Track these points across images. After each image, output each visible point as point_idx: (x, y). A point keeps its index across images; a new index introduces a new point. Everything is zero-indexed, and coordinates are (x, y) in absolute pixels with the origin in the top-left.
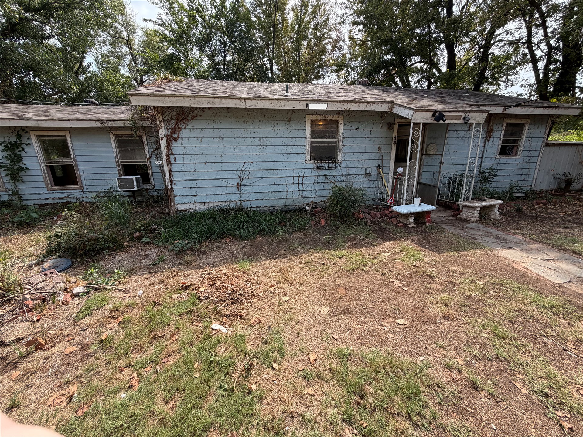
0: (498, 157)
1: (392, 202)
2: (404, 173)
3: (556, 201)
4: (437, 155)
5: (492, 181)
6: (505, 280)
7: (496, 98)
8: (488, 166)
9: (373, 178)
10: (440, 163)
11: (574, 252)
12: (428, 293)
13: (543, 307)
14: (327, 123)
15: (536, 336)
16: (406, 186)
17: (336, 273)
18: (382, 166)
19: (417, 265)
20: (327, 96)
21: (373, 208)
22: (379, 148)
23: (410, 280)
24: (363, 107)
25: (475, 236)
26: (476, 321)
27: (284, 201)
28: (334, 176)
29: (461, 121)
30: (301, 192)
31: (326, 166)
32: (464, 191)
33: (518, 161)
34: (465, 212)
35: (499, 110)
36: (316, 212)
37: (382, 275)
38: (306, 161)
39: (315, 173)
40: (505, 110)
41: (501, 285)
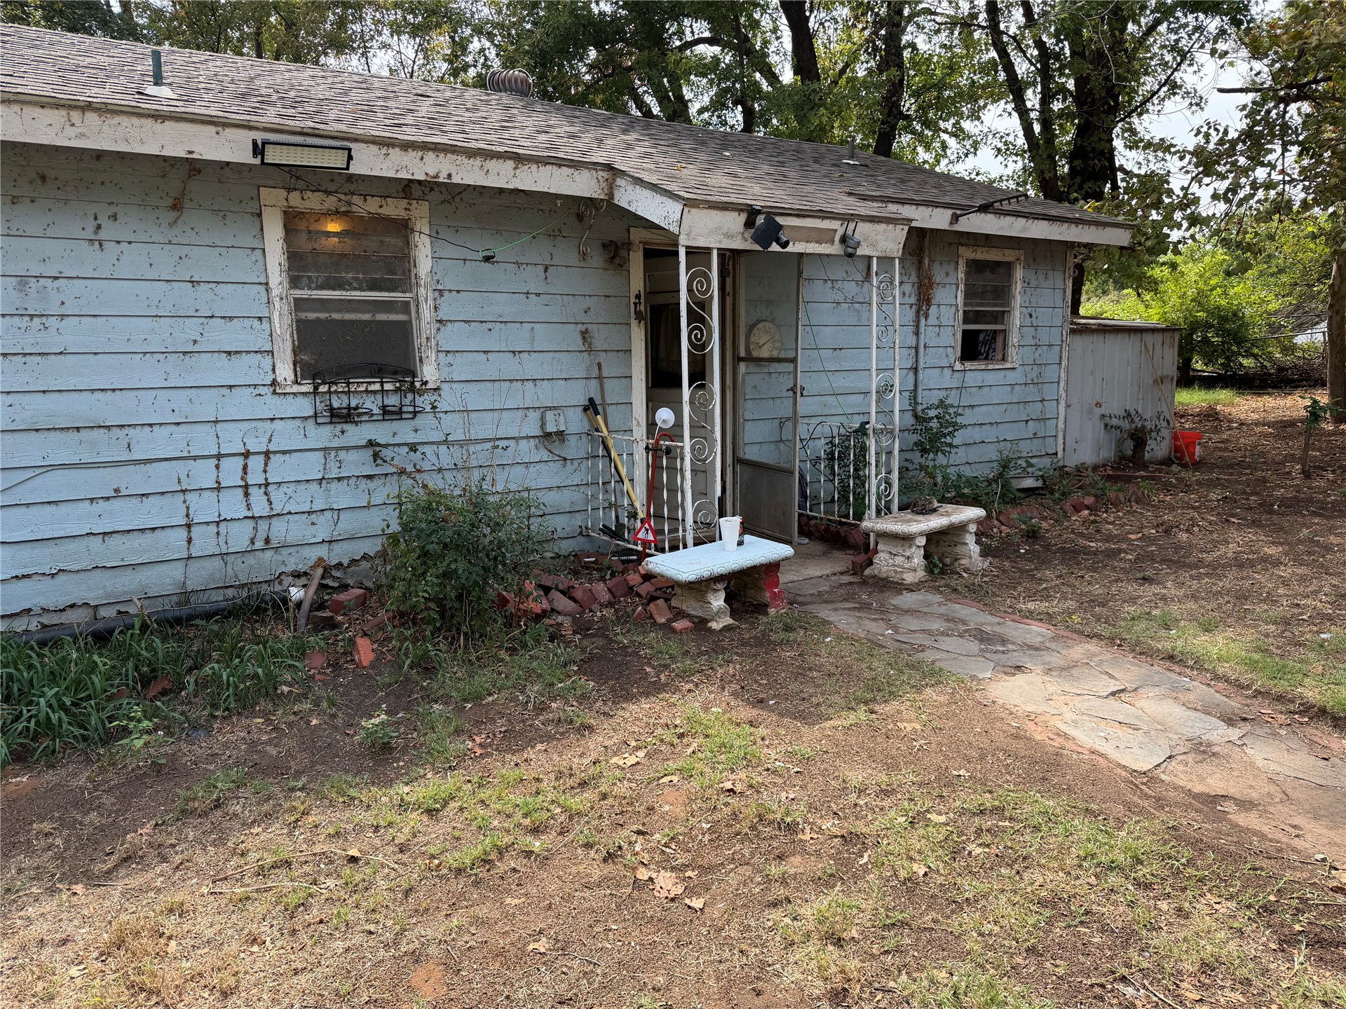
0: (958, 366)
1: (651, 537)
2: (679, 424)
3: (1118, 497)
4: (780, 360)
5: (951, 445)
6: (1008, 792)
7: (931, 181)
8: (934, 398)
9: (575, 448)
10: (793, 390)
11: (1171, 658)
12: (775, 904)
13: (1111, 869)
14: (362, 227)
15: (1103, 986)
16: (688, 474)
17: (407, 893)
18: (604, 404)
19: (739, 788)
20: (349, 117)
21: (587, 566)
22: (584, 334)
23: (711, 858)
24: (501, 176)
25: (919, 639)
26: (933, 981)
27: (176, 571)
28: (413, 448)
29: (835, 249)
30: (263, 525)
31: (372, 404)
32: (874, 482)
33: (1012, 377)
34: (887, 556)
35: (938, 219)
36: (339, 607)
37: (609, 857)
38: (274, 383)
39: (323, 435)
40: (955, 218)
41: (998, 811)
